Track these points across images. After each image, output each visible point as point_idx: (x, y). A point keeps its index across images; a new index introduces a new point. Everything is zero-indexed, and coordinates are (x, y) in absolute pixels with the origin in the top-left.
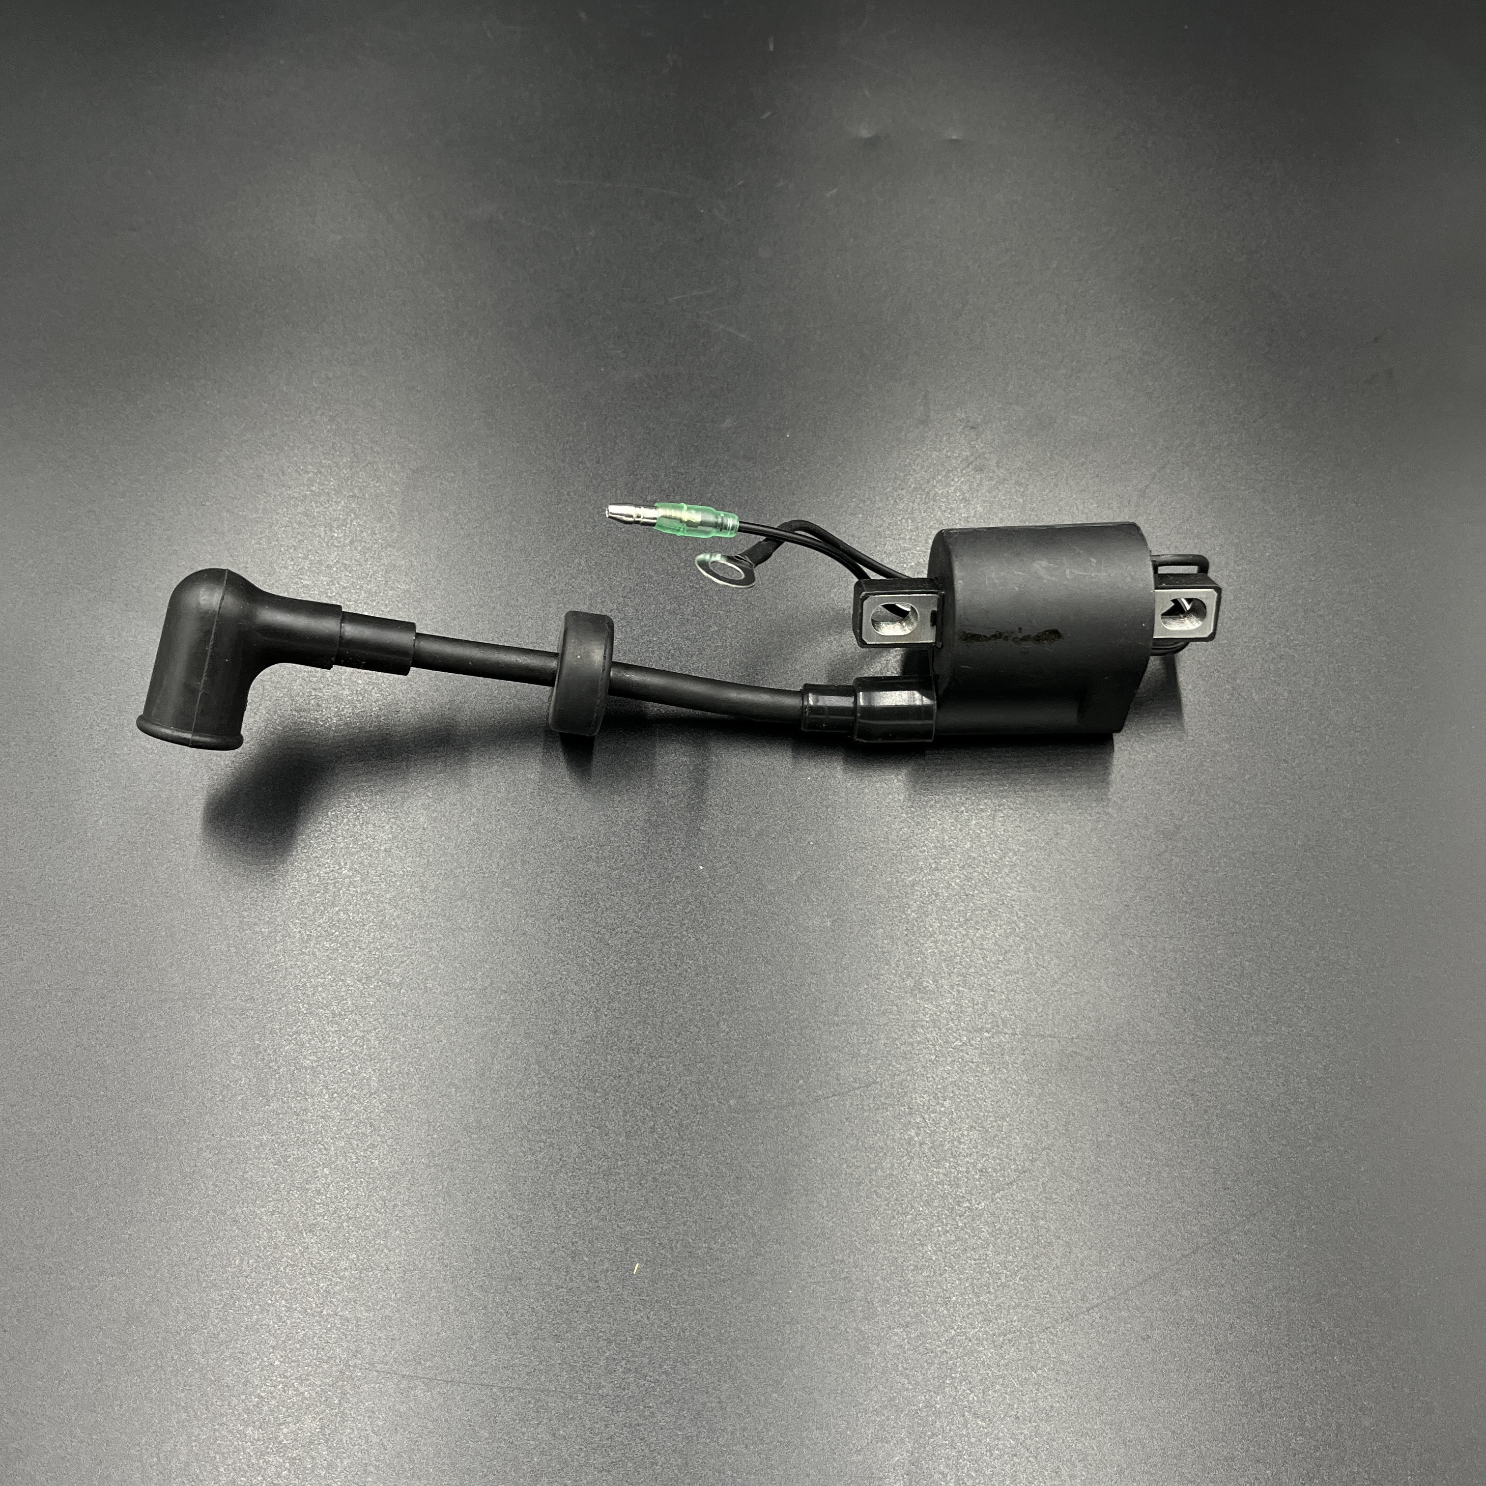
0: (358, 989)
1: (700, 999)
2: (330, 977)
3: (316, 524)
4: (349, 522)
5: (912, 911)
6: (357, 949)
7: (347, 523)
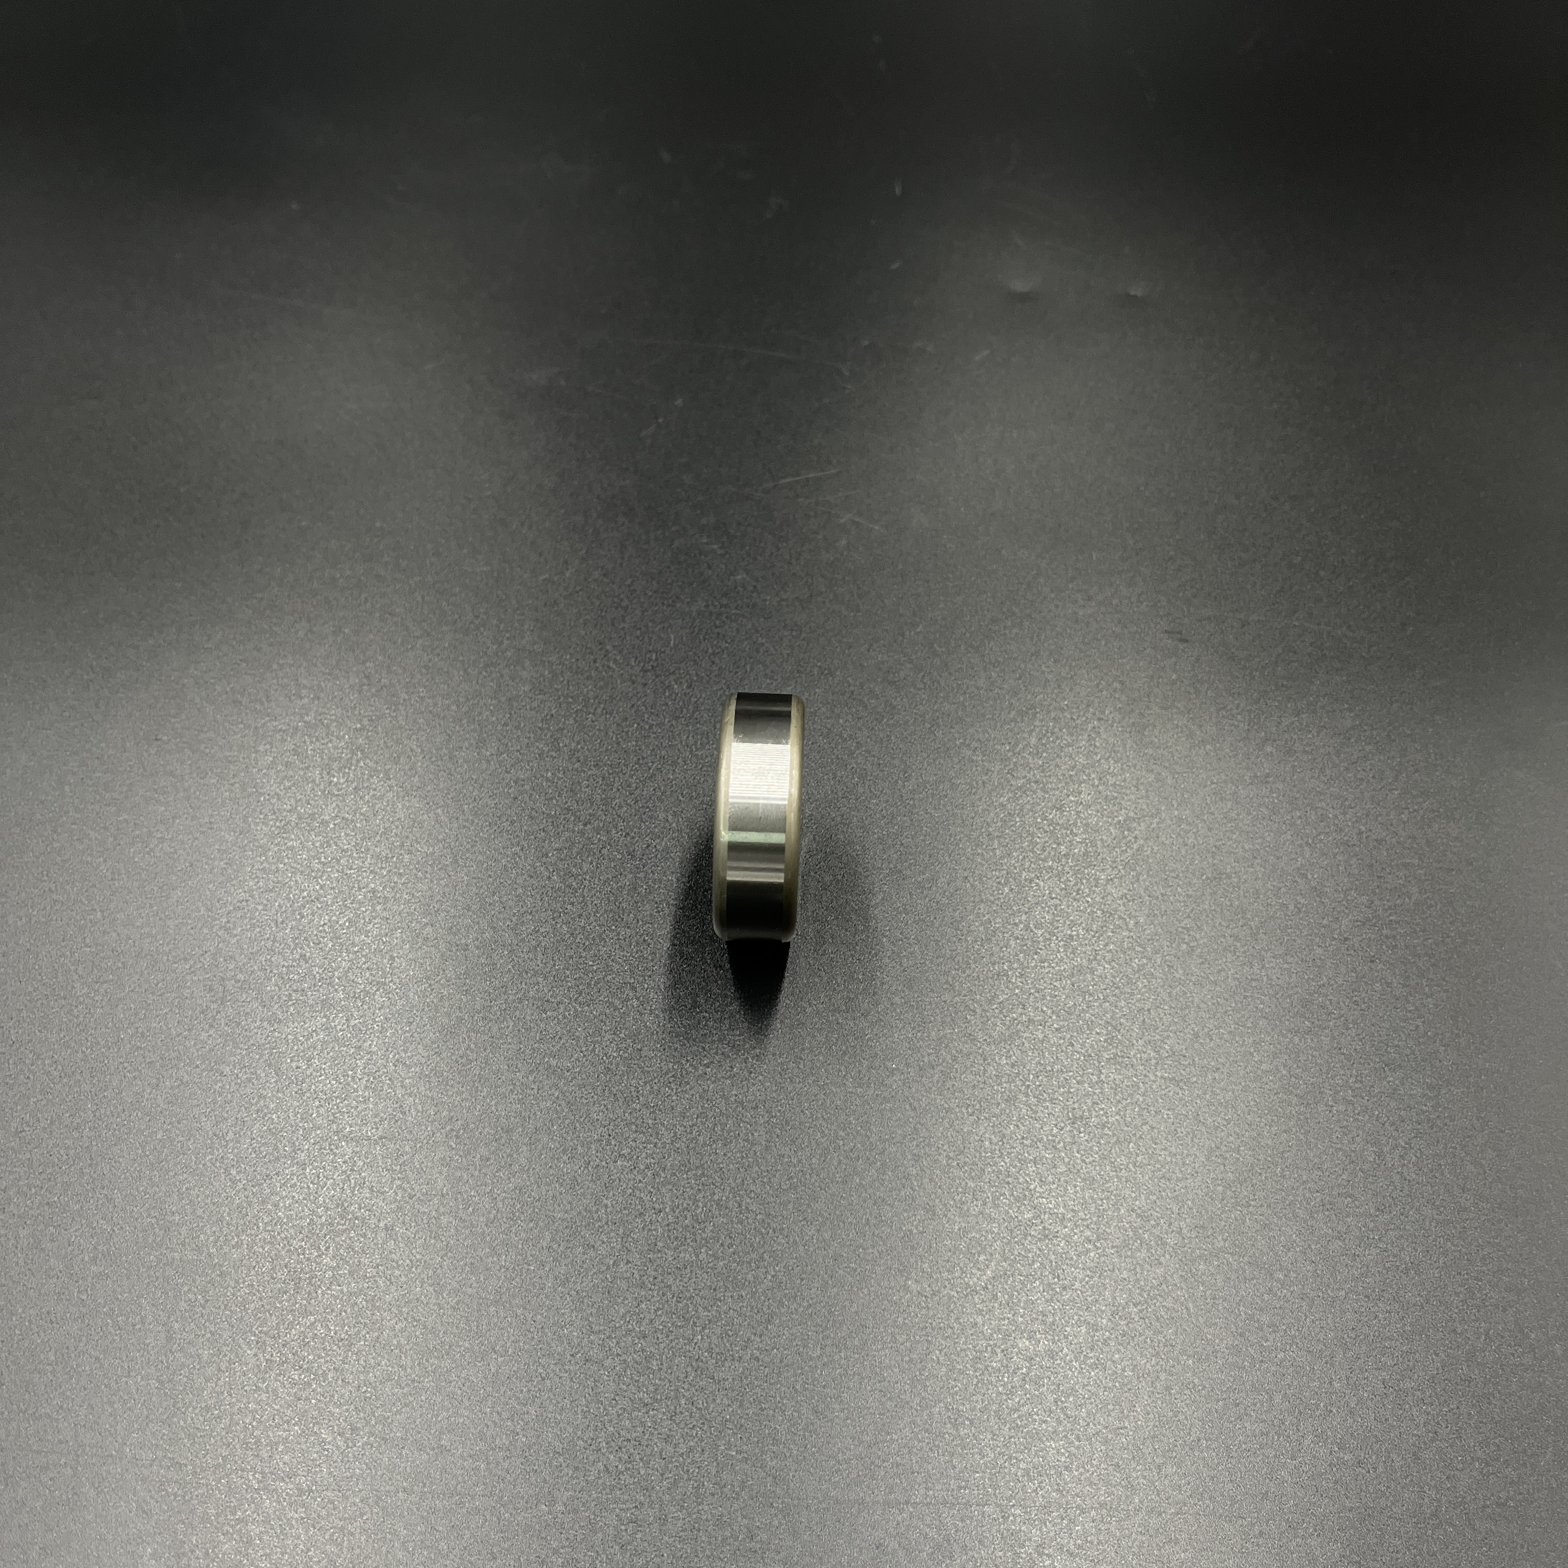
0: (338, 1448)
2: (296, 1428)
3: (309, 766)
4: (354, 762)
6: (340, 1382)
7: (351, 764)
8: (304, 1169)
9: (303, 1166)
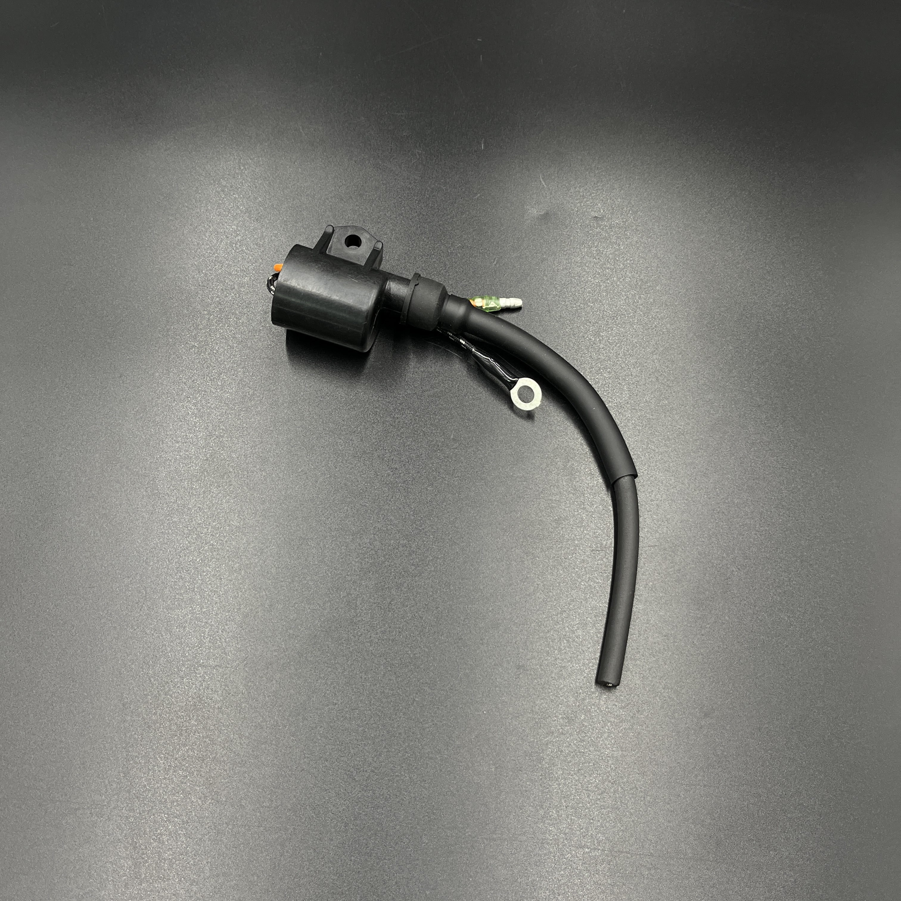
1: (411, 820)
5: (546, 763)
8: (183, 679)
9: (182, 678)
